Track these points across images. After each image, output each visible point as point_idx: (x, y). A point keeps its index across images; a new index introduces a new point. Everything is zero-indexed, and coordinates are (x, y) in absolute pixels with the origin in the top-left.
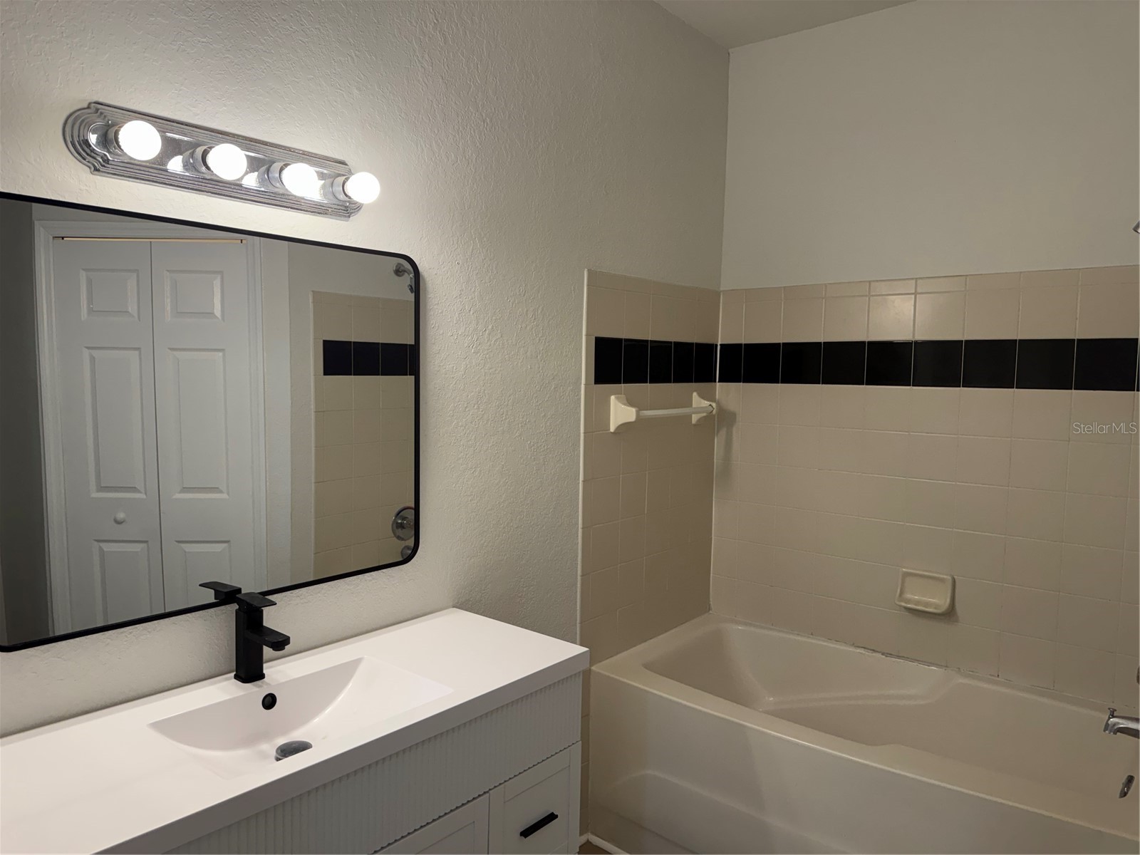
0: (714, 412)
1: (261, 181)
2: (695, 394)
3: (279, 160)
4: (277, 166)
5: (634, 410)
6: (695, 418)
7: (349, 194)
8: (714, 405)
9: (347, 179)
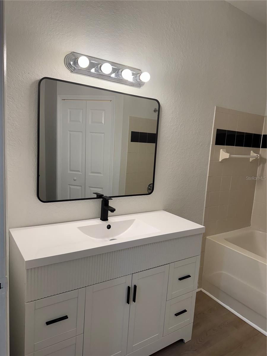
0: (258, 158)
1: (116, 75)
2: (252, 151)
3: (121, 69)
4: (120, 70)
5: (228, 154)
6: (251, 160)
7: (141, 79)
8: (258, 155)
9: (140, 75)
